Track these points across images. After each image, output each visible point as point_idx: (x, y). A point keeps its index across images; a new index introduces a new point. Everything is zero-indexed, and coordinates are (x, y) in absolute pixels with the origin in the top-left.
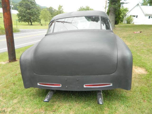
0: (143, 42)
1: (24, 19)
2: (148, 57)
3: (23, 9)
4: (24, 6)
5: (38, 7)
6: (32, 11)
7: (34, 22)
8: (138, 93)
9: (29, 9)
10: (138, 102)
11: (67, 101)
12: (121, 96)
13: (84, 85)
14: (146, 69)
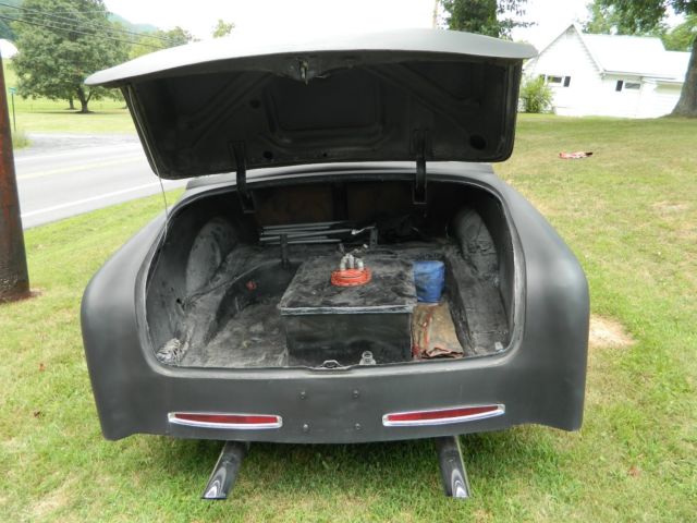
0: (602, 202)
1: (46, 83)
2: (630, 268)
3: (43, 37)
4: (48, 22)
5: (114, 26)
6: (89, 47)
7: (97, 98)
8: (604, 434)
9: (73, 37)
10: (609, 474)
11: (303, 488)
12: (535, 453)
13: (385, 417)
14: (625, 324)
